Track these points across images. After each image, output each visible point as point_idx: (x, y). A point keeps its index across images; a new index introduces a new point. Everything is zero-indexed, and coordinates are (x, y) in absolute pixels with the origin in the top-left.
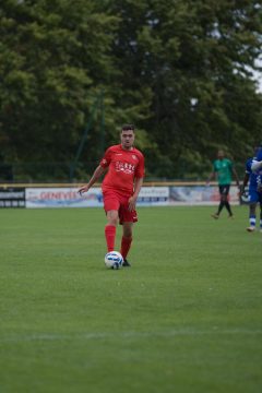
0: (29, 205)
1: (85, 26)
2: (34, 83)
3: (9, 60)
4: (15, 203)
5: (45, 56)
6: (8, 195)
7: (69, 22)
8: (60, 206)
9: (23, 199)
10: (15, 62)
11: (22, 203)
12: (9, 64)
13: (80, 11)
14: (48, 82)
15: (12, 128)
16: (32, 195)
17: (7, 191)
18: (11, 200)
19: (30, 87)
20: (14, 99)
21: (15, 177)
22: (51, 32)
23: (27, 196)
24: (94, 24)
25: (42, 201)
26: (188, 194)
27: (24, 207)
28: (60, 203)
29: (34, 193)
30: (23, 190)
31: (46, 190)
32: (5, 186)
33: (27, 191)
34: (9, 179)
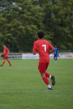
0: (23, 58)
1: (37, 15)
5: (27, 22)
7: (33, 14)
8: (30, 58)
9: (21, 57)
13: (36, 12)
17: (18, 55)
18: (19, 57)
24: (39, 15)
26: (62, 55)
30: (21, 55)
34: (18, 52)
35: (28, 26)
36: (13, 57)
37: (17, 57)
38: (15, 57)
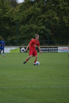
0: (59, 51)
2: (60, 20)
3: (53, 14)
4: (55, 51)
5: (63, 13)
6: (53, 49)
8: (67, 52)
9: (57, 50)
10: (54, 15)
11: (57, 51)
12: (53, 15)
14: (63, 20)
15: (55, 31)
16: (60, 49)
17: (53, 48)
18: (54, 50)
19: (59, 21)
20: (54, 24)
21: (55, 44)
22: (65, 7)
23: (58, 49)
25: (62, 50)
27: (57, 52)
28: (67, 51)
29: (60, 48)
30: (57, 47)
31: (63, 48)
32: (53, 46)
33: (58, 48)
34: (54, 45)
35: (64, 17)
36: (48, 50)
37: (52, 50)
38: (50, 50)
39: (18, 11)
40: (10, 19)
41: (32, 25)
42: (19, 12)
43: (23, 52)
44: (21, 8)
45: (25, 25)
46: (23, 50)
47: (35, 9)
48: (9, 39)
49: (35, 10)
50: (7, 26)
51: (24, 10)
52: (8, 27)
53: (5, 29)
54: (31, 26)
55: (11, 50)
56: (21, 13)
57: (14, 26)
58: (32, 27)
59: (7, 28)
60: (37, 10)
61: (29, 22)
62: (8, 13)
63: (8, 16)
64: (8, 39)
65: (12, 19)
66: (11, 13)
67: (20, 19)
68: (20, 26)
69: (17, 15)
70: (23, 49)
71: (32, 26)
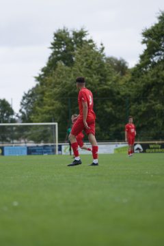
39: (128, 80)
40: (115, 94)
41: (153, 102)
42: (130, 81)
43: (138, 151)
44: (133, 75)
45: (140, 103)
46: (138, 149)
47: (159, 74)
48: (113, 129)
49: (158, 77)
50: (108, 107)
51: (138, 77)
52: (111, 109)
53: (106, 111)
54: (151, 104)
55: (117, 149)
56: (133, 83)
57: (120, 107)
58: (153, 107)
59: (109, 110)
60: (162, 75)
61: (148, 98)
62: (110, 83)
63: (109, 88)
64: (111, 129)
65: (118, 93)
66: (115, 82)
67: (131, 93)
68: (130, 107)
69: (128, 86)
70: (138, 146)
71: (153, 105)
